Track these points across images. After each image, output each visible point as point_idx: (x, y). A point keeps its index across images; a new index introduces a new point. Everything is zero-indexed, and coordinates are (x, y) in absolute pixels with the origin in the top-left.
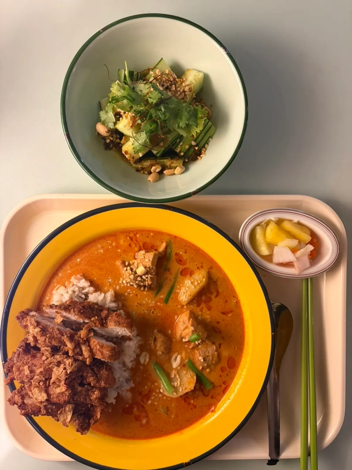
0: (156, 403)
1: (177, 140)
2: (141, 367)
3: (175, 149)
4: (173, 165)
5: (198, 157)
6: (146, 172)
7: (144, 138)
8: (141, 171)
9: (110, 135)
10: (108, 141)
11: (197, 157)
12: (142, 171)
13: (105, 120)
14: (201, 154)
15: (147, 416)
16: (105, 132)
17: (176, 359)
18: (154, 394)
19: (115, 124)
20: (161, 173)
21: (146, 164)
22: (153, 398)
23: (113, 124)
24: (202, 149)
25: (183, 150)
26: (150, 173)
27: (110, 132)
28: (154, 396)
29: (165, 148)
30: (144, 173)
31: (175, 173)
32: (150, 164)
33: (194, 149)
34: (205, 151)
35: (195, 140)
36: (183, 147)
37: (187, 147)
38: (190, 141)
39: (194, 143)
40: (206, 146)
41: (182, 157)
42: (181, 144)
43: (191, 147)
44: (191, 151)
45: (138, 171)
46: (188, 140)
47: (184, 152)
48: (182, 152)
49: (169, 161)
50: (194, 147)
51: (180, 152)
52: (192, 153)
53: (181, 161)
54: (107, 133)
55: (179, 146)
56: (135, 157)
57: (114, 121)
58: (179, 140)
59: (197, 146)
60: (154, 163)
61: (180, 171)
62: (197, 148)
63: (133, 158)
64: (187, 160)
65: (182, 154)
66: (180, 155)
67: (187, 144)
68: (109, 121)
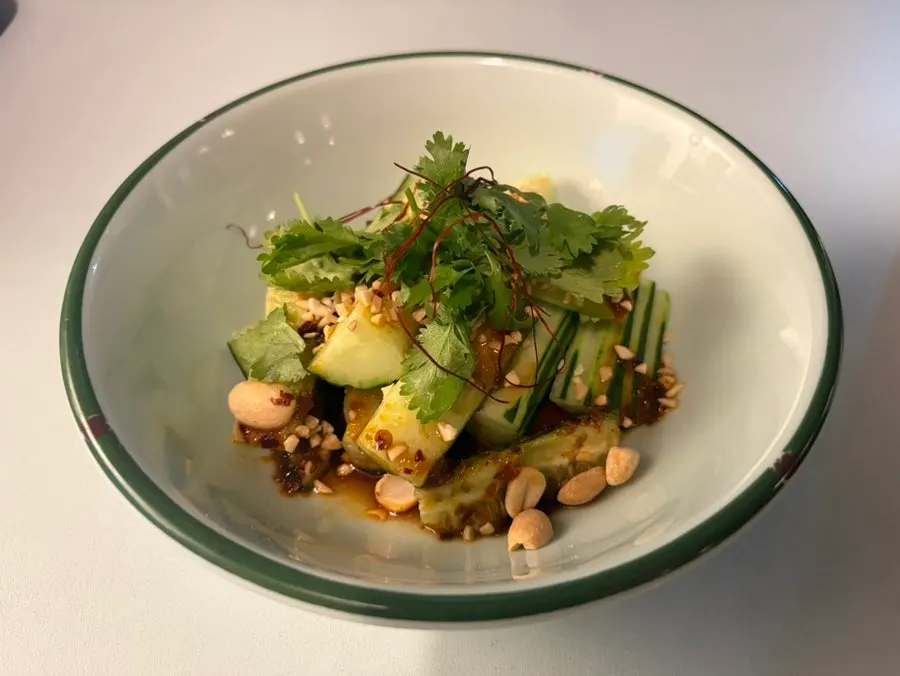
1: (558, 363)
3: (564, 395)
4: (588, 452)
5: (663, 401)
6: (488, 528)
7: (449, 346)
8: (463, 530)
9: (293, 416)
10: (290, 444)
11: (659, 404)
12: (467, 533)
13: (261, 361)
14: (666, 391)
16: (272, 406)
19: (307, 357)
20: (550, 504)
21: (481, 474)
23: (297, 364)
24: (661, 371)
25: (596, 388)
26: (503, 525)
27: (293, 403)
29: (532, 390)
30: (477, 536)
31: (611, 481)
32: (495, 477)
33: (636, 373)
34: (672, 376)
35: (625, 343)
36: (591, 378)
37: (607, 374)
38: (605, 351)
39: (625, 353)
40: (667, 359)
41: (605, 409)
42: (579, 371)
43: (622, 367)
44: (628, 382)
45: (448, 534)
46: (600, 352)
47: (605, 391)
48: (596, 397)
49: (569, 433)
50: (634, 367)
51: (590, 398)
52: (636, 387)
53: (609, 425)
54: (280, 407)
55: (576, 380)
56: (424, 452)
57: (302, 350)
58: (562, 362)
59: (638, 359)
60: (510, 463)
61: (627, 468)
62: (643, 368)
63: (420, 456)
64: (628, 423)
65: (602, 400)
66: (597, 406)
67: (601, 366)
68: (280, 356)
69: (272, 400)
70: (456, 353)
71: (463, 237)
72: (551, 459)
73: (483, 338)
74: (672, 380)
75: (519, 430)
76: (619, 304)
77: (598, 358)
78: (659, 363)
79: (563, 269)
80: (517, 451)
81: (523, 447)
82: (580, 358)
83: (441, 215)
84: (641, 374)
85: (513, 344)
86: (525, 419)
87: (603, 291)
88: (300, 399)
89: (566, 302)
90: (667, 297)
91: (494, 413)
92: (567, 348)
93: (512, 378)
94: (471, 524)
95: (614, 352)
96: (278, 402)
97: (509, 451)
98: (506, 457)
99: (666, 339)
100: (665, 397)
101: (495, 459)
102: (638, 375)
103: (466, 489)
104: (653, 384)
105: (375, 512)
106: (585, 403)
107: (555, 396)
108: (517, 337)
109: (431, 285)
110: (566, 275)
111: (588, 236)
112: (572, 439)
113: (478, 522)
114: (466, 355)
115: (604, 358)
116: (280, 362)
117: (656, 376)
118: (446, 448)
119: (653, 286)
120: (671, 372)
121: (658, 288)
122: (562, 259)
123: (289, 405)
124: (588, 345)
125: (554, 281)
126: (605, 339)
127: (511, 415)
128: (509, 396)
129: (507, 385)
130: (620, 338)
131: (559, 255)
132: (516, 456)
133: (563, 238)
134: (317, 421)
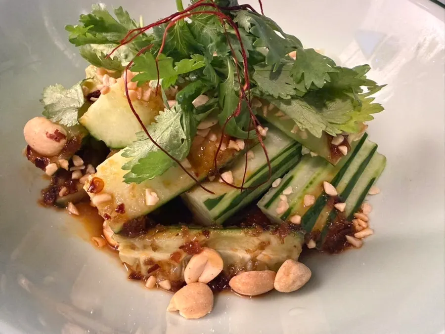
3: (267, 206)
4: (268, 255)
5: (349, 238)
6: (166, 284)
8: (147, 278)
9: (62, 151)
10: (50, 168)
11: (346, 239)
12: (151, 280)
13: (52, 106)
14: (356, 232)
16: (45, 138)
24: (356, 214)
25: (296, 208)
26: (178, 284)
27: (63, 142)
29: (239, 191)
30: (156, 286)
31: (277, 287)
32: (180, 248)
33: (335, 208)
34: (366, 222)
35: (335, 183)
36: (295, 200)
37: (309, 201)
38: (316, 183)
39: (330, 190)
40: (366, 207)
41: (295, 228)
42: (288, 191)
43: (323, 200)
44: (326, 213)
45: (135, 276)
46: (311, 183)
47: (303, 213)
48: (294, 215)
49: (254, 235)
50: (335, 203)
51: (288, 214)
52: (330, 219)
53: (294, 241)
54: (51, 140)
55: (283, 197)
56: (126, 207)
57: (81, 105)
58: (278, 181)
59: (341, 199)
60: (196, 241)
61: (294, 282)
62: (341, 207)
63: (121, 208)
64: (312, 245)
65: (297, 219)
66: (290, 222)
67: (308, 194)
68: (67, 106)
69: (47, 133)
70: (174, 136)
71: (214, 43)
72: (237, 250)
73: (213, 138)
74: (364, 224)
75: (216, 219)
76: (337, 147)
77: (307, 187)
78: (358, 208)
79: (293, 97)
80: (206, 233)
81: (212, 233)
82: (293, 182)
83: (200, 21)
84: (339, 211)
85: (236, 150)
86: (225, 212)
87: (324, 127)
88: (70, 141)
89: (292, 132)
90: (385, 160)
91: (199, 197)
92: (287, 172)
93: (227, 176)
94: (155, 276)
95: (322, 186)
96: (51, 137)
97: (200, 231)
98: (195, 235)
99: (371, 192)
100: (354, 236)
101: (185, 234)
102: (335, 210)
103: (155, 248)
104: (347, 222)
105: (98, 240)
106: (282, 218)
107: (261, 204)
108: (240, 145)
109: (157, 63)
110: (296, 105)
111: (324, 74)
112: (256, 241)
113: (160, 276)
114: (183, 140)
115: (312, 189)
116: (65, 111)
117: (352, 217)
118: (146, 211)
119: (375, 148)
120: (366, 219)
121: (378, 150)
122: (295, 89)
123: (59, 141)
124: (303, 174)
125: (283, 107)
126: (319, 174)
127: (211, 204)
128: (217, 189)
129: (221, 181)
130: (332, 177)
131: (294, 85)
132: (203, 238)
133: (302, 71)
134: (82, 162)
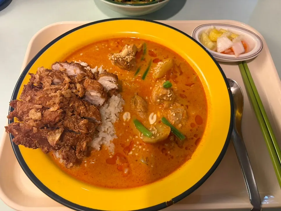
0: (137, 154)
2: (124, 124)
15: (128, 166)
17: (152, 118)
18: (135, 145)
22: (133, 149)
28: (135, 147)
